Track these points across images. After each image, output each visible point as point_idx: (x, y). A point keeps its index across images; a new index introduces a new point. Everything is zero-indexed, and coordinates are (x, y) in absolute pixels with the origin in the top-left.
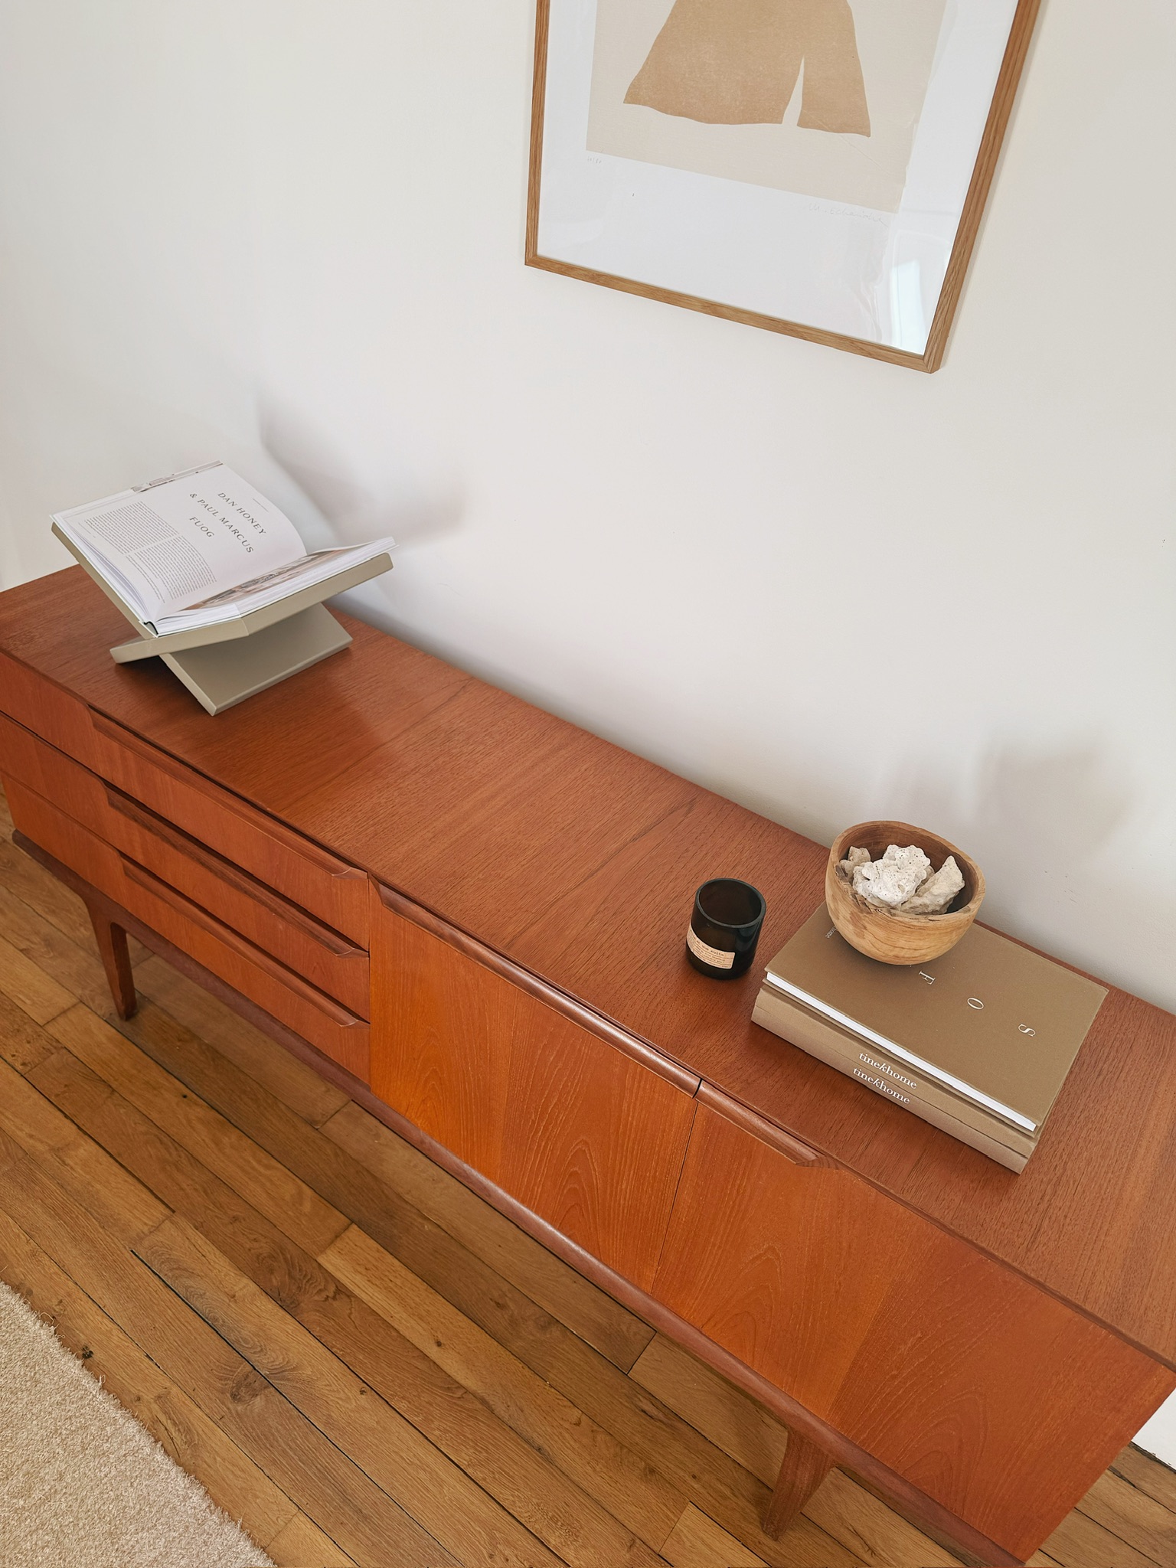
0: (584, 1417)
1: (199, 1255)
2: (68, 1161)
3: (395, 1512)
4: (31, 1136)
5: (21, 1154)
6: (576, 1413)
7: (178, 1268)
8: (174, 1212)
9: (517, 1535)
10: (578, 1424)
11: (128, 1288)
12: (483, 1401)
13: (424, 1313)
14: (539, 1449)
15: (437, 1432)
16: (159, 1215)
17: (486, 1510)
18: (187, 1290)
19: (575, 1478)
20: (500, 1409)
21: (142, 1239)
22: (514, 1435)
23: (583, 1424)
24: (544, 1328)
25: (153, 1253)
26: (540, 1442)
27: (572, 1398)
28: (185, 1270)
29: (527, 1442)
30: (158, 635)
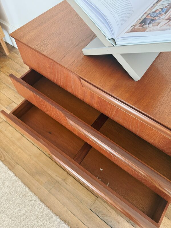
1: (107, 210)
2: (68, 183)
4: (56, 176)
5: (55, 181)
7: (103, 214)
8: (97, 197)
11: (92, 221)
13: (167, 225)
16: (94, 199)
18: (107, 221)
21: (92, 206)
25: (96, 210)
28: (105, 215)
30: (116, 45)
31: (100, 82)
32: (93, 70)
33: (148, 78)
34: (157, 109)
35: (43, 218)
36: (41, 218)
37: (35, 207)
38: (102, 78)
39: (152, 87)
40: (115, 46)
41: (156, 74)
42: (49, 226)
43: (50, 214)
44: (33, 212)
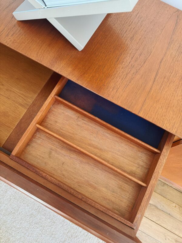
0: (177, 205)
3: (144, 234)
6: (174, 205)
9: (169, 233)
10: (176, 207)
12: (155, 206)
14: (169, 214)
15: (147, 215)
17: (162, 230)
19: (178, 219)
20: (159, 207)
22: (163, 212)
23: (177, 206)
24: (163, 186)
26: (169, 212)
27: (173, 201)
29: (166, 213)
30: (46, 6)
31: (37, 55)
32: (28, 40)
33: (94, 47)
34: (101, 84)
35: (16, 201)
36: (14, 201)
37: (6, 192)
38: (39, 50)
39: (98, 57)
40: (46, 8)
41: (103, 40)
42: (24, 207)
43: (23, 196)
44: (5, 197)
